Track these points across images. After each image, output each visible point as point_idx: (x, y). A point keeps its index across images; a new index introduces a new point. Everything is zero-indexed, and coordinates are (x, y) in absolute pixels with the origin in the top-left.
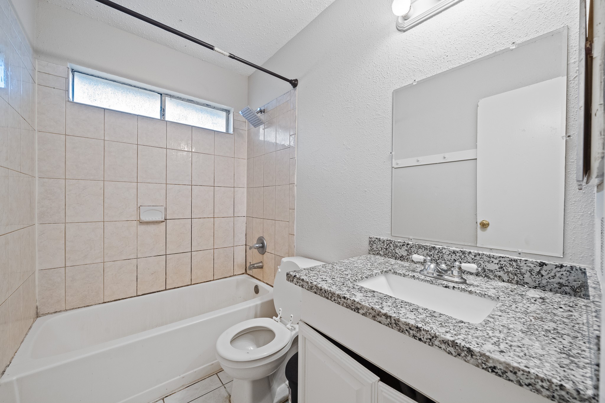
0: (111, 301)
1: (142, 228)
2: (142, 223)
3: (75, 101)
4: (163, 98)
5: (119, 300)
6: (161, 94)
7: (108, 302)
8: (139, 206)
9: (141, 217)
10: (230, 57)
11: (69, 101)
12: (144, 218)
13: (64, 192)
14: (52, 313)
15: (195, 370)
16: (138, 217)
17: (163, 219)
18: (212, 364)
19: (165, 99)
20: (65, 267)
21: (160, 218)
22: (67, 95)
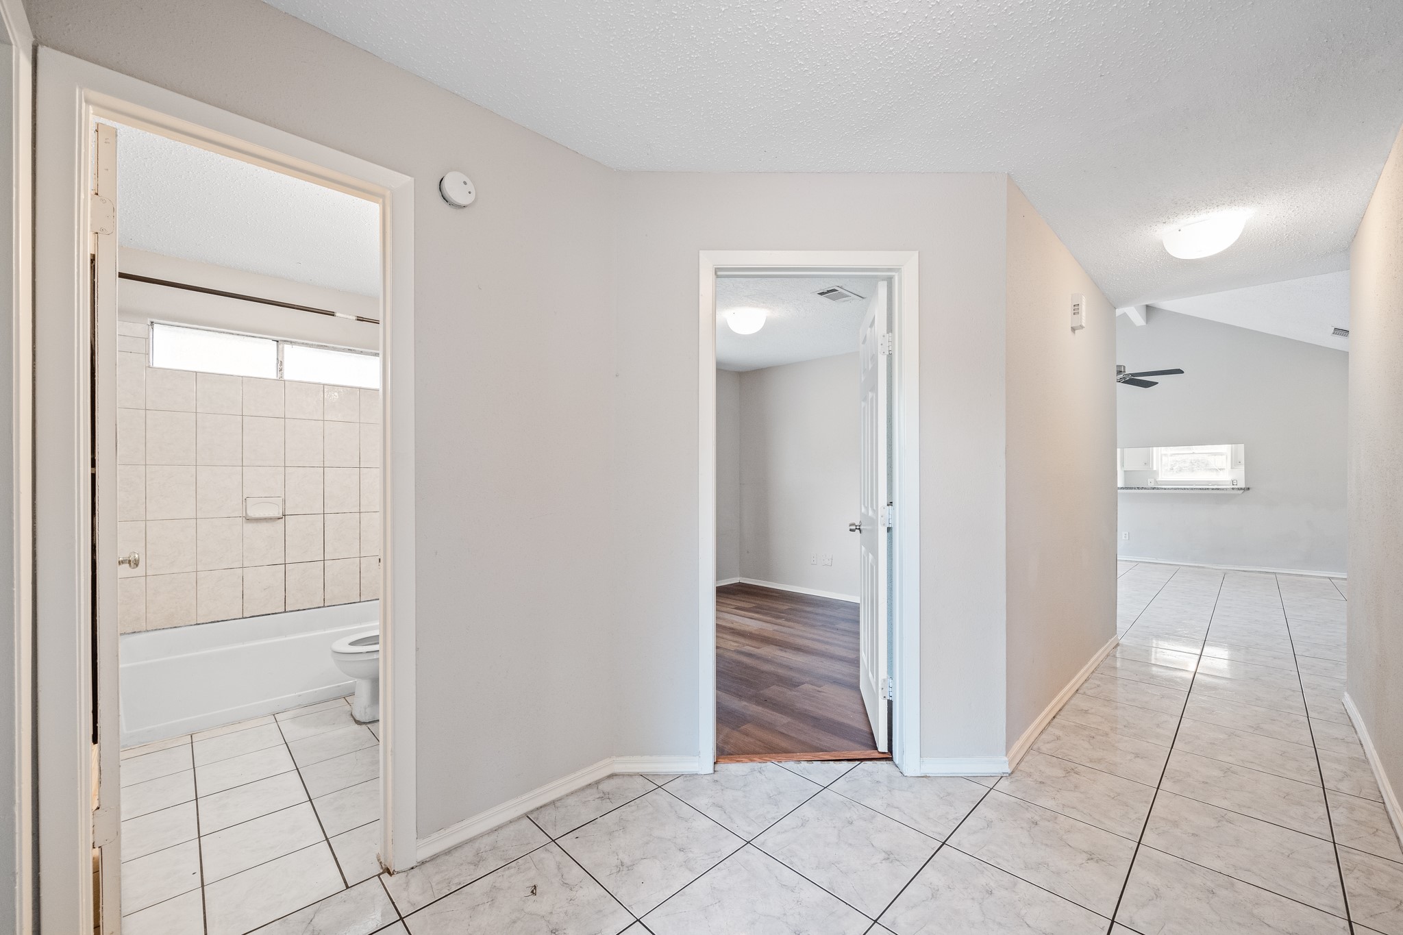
0: (207, 623)
1: (250, 527)
2: (249, 520)
3: (154, 366)
4: (280, 346)
5: (218, 621)
6: (278, 341)
7: (203, 624)
8: (244, 497)
9: (248, 512)
10: (358, 320)
11: (149, 367)
12: (254, 512)
13: (144, 482)
14: (129, 634)
15: (315, 690)
16: (244, 513)
17: (281, 515)
18: (339, 686)
19: (283, 347)
20: (146, 576)
21: (277, 512)
22: (147, 359)
